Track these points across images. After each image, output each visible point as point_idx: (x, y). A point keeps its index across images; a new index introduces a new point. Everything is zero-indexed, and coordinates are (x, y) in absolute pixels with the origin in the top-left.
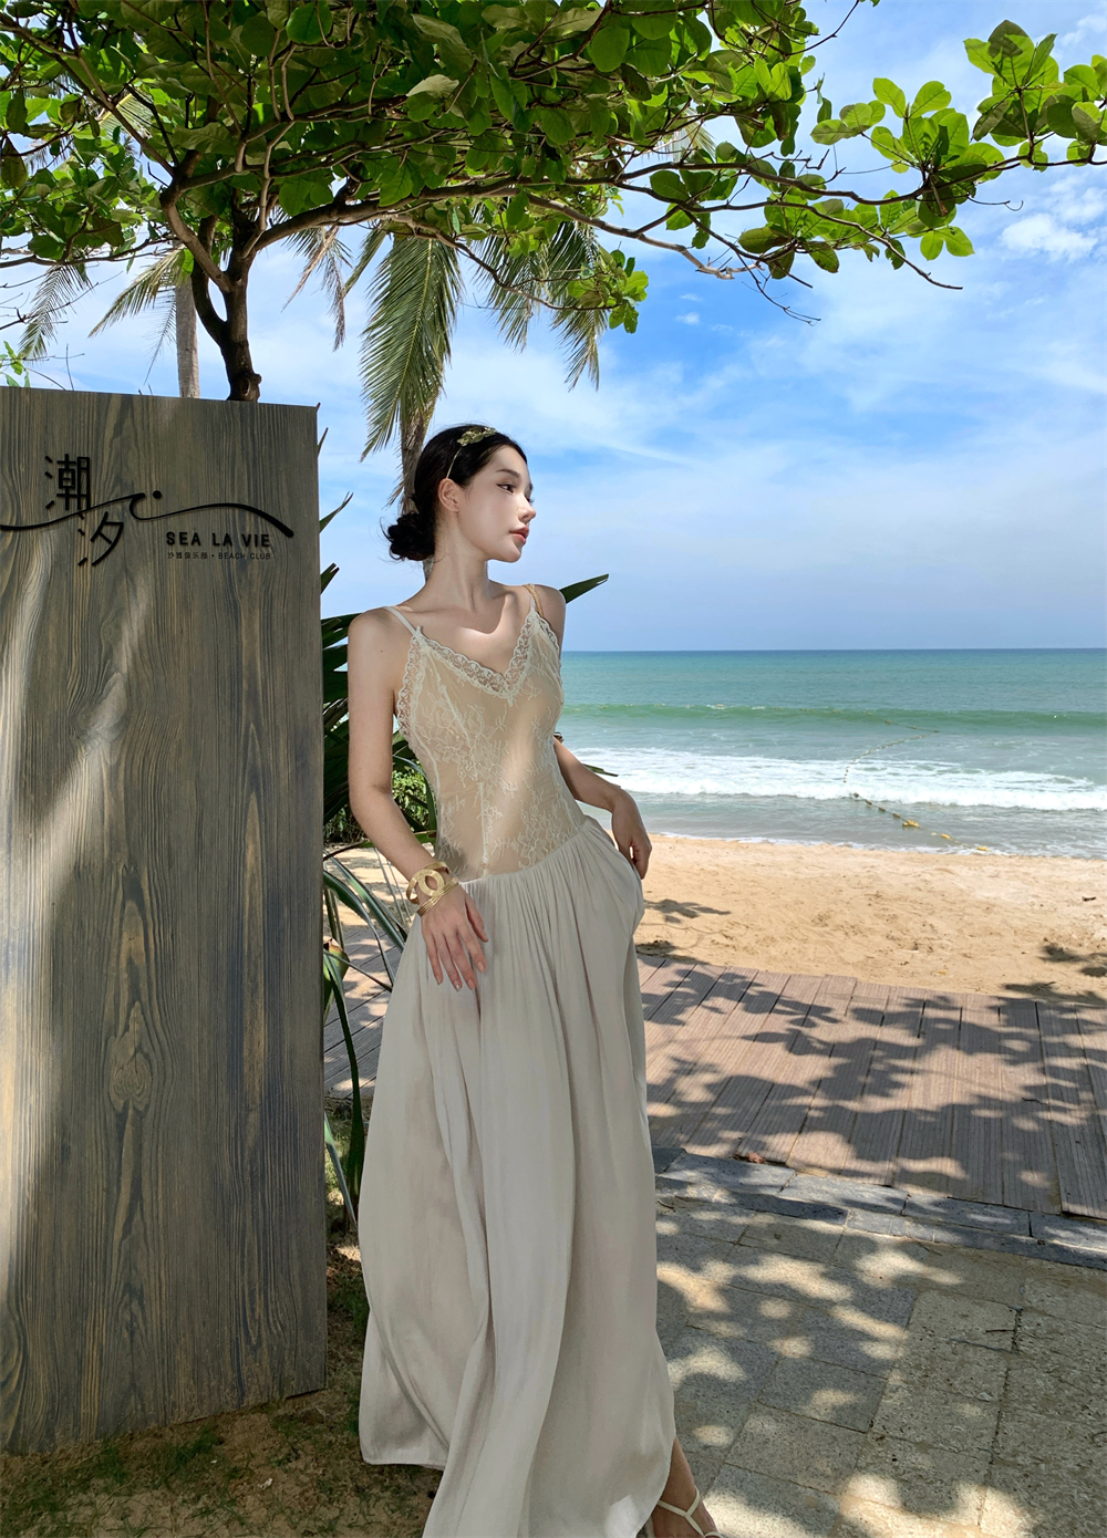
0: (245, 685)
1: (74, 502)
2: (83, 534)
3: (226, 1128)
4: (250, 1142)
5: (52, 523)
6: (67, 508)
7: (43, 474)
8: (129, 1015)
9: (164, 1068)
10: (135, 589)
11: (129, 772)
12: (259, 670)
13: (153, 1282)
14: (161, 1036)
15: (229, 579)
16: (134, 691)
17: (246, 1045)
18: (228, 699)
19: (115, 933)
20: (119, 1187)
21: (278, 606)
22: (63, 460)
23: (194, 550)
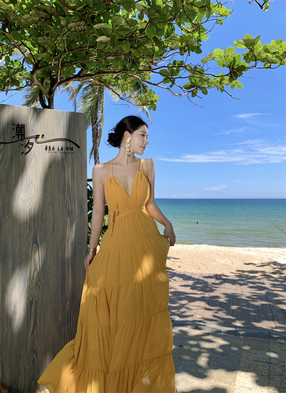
0: (66, 188)
1: (20, 137)
2: (23, 145)
3: (60, 306)
4: (67, 309)
5: (14, 142)
6: (18, 138)
7: (12, 128)
8: (34, 275)
9: (43, 289)
10: (37, 161)
11: (34, 211)
12: (70, 184)
13: (39, 348)
14: (43, 280)
15: (62, 159)
16: (36, 189)
17: (66, 283)
18: (62, 191)
19: (30, 252)
20: (30, 322)
21: (75, 167)
22: (17, 125)
23: (53, 151)
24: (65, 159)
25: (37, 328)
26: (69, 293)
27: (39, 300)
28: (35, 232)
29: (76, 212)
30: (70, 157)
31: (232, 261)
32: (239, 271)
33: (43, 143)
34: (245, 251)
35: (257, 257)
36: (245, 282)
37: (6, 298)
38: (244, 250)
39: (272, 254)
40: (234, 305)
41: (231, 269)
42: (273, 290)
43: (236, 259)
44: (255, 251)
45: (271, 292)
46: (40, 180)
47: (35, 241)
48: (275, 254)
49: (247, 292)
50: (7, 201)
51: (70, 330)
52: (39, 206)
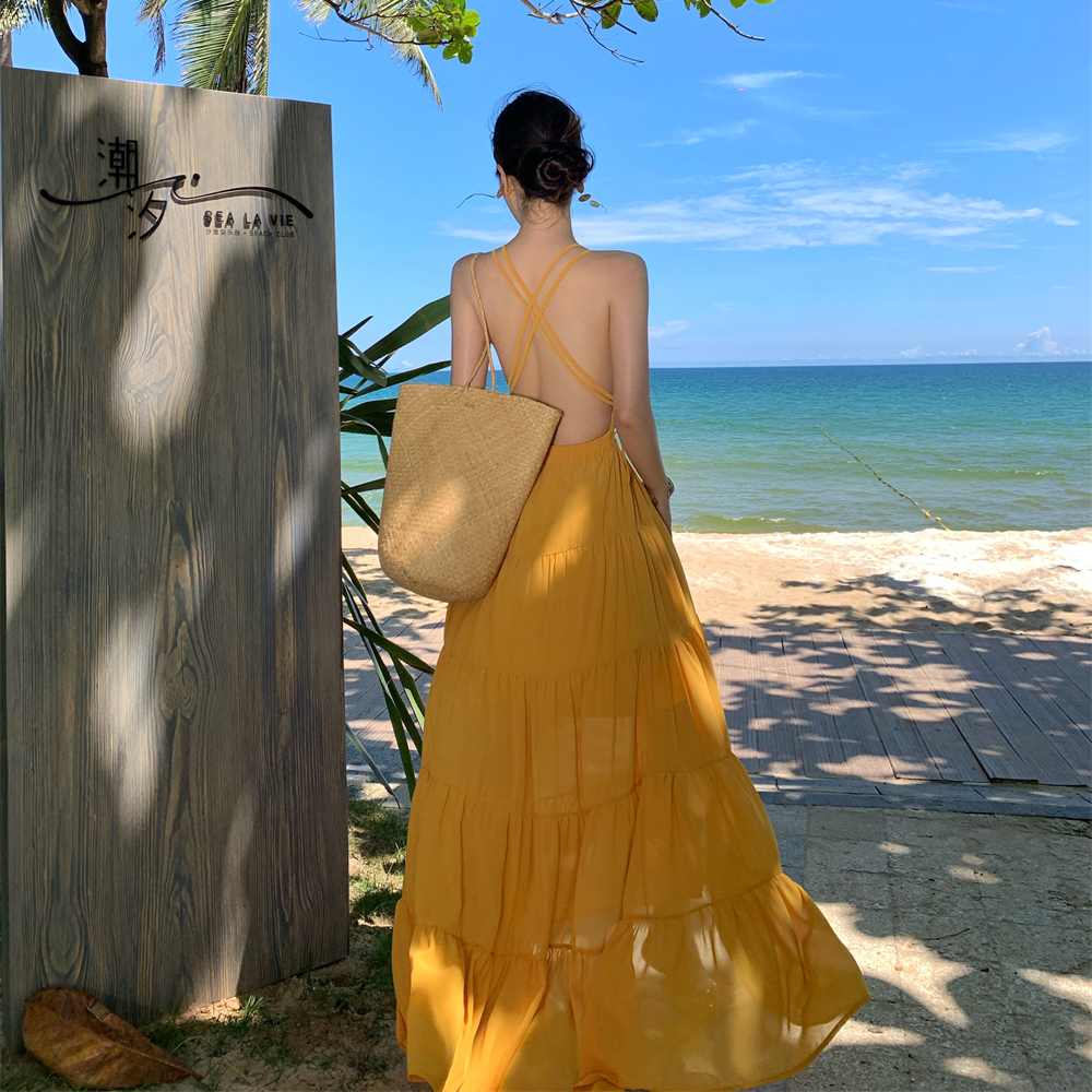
0: (273, 347)
1: (123, 181)
2: (132, 210)
3: (262, 731)
4: (283, 740)
5: (104, 199)
6: (118, 186)
7: (96, 154)
8: (177, 633)
9: (208, 680)
10: (178, 261)
11: (174, 422)
12: (285, 333)
13: (199, 871)
14: (205, 651)
15: (259, 255)
16: (178, 351)
17: (278, 657)
18: (259, 358)
19: (164, 561)
20: (169, 789)
21: (300, 278)
22: (114, 142)
23: (228, 227)
24: (268, 255)
25: (190, 807)
26: (288, 688)
27: (193, 715)
28: (176, 492)
29: (306, 426)
30: (282, 248)
31: (736, 579)
32: (765, 608)
33: (197, 201)
34: (773, 547)
35: (815, 562)
36: (785, 644)
37: (92, 713)
38: (771, 543)
39: (862, 553)
40: (761, 717)
41: (736, 606)
42: (875, 666)
43: (749, 573)
44: (803, 542)
45: (871, 670)
46: (189, 322)
47: (180, 525)
48: (870, 551)
49: (796, 676)
50: (86, 393)
51: (292, 807)
52: (189, 406)
